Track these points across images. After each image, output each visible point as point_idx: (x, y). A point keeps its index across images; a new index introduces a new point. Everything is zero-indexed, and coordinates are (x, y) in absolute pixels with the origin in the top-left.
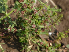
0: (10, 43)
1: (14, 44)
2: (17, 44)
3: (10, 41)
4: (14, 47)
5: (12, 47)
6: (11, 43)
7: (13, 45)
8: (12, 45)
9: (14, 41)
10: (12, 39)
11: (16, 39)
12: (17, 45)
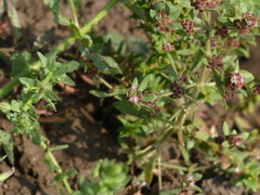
0: (73, 138)
1: (88, 144)
2: (95, 141)
3: (72, 132)
4: (87, 156)
5: (82, 157)
6: (77, 141)
7: (85, 145)
8: (79, 145)
9: (84, 130)
10: (77, 123)
11: (89, 121)
12: (97, 145)
